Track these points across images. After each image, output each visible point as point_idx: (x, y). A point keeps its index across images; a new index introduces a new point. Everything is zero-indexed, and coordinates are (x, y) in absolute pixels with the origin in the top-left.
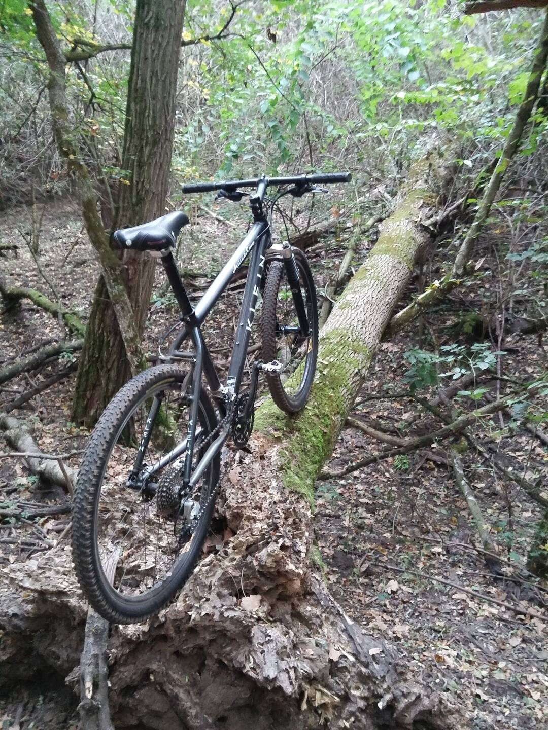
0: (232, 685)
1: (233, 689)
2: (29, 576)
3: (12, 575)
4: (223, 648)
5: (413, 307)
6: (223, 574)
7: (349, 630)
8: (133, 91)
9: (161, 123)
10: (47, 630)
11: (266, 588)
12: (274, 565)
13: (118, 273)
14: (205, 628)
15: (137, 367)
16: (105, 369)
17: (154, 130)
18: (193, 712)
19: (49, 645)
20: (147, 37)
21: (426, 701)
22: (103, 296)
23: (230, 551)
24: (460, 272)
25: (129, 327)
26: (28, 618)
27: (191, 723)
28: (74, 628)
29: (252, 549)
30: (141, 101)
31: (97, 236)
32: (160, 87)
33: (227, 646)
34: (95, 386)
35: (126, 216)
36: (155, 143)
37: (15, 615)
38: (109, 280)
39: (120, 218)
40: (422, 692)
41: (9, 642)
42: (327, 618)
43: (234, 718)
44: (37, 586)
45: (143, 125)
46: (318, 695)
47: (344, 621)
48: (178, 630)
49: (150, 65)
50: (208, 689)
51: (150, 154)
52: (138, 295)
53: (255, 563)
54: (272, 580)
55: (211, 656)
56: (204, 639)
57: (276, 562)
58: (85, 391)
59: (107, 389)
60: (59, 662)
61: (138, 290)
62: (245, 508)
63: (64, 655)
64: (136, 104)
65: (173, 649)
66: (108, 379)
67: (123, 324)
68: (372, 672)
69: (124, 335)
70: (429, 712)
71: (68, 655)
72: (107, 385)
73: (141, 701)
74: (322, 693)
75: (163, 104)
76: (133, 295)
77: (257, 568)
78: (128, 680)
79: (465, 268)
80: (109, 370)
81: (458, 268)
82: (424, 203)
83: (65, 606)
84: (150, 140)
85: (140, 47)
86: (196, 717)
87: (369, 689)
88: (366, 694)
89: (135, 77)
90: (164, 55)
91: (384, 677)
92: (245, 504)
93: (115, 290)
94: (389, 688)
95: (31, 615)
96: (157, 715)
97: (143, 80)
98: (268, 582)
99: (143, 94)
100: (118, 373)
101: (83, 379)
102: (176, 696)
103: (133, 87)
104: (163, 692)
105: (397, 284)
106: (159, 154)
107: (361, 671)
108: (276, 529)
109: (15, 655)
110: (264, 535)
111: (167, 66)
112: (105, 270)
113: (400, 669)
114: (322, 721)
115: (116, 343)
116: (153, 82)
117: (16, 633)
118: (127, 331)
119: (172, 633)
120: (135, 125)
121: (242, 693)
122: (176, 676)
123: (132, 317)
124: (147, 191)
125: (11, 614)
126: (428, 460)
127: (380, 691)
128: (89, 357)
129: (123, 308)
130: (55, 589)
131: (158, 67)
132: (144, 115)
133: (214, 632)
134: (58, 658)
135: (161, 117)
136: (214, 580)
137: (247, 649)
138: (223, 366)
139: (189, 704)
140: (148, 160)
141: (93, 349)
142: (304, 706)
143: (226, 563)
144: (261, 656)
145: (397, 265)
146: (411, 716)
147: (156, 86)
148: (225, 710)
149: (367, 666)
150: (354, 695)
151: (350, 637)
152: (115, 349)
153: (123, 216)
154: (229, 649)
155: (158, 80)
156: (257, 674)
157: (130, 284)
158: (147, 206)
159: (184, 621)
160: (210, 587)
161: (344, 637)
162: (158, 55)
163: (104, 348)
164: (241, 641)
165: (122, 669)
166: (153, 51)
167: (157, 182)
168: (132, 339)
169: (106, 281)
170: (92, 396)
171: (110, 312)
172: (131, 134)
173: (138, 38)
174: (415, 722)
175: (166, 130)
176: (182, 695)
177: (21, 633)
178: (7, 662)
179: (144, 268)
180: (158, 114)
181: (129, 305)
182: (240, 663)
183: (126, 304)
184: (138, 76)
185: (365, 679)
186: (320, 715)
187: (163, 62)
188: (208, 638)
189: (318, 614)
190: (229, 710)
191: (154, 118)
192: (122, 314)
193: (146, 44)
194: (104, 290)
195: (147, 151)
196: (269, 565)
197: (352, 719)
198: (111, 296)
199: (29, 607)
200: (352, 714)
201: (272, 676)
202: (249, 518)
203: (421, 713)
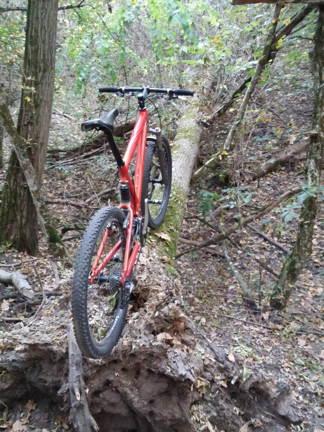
0: (157, 382)
1: (158, 384)
2: (25, 336)
3: (14, 337)
4: (151, 362)
5: (203, 168)
6: (146, 323)
7: (211, 346)
8: (29, 38)
9: (48, 58)
10: (34, 367)
11: (169, 328)
12: (174, 315)
13: (25, 150)
14: (141, 353)
15: (40, 208)
16: (19, 211)
17: (44, 63)
18: (136, 400)
19: (37, 375)
20: (38, 4)
21: (255, 377)
22: (15, 165)
23: (147, 310)
24: (228, 149)
25: (34, 184)
26: (23, 361)
27: (135, 406)
28: (55, 363)
29: (159, 307)
30: (35, 44)
31: (10, 127)
32: (47, 36)
33: (154, 361)
34: (12, 221)
35: (28, 115)
36: (45, 71)
37: (14, 361)
38: (20, 155)
39: (23, 116)
40: (252, 372)
41: (9, 377)
42: (198, 341)
43: (158, 400)
44: (31, 342)
45: (37, 59)
46: (199, 381)
47: (207, 341)
48: (124, 356)
49: (40, 22)
50: (143, 386)
51: (42, 77)
52: (38, 165)
53: (162, 315)
54: (171, 323)
55: (144, 368)
56: (140, 359)
57: (174, 313)
58: (7, 224)
59: (21, 223)
60: (47, 384)
61: (38, 162)
62: (149, 285)
63: (49, 379)
64: (32, 46)
65: (122, 367)
66: (22, 216)
67: (30, 182)
68: (226, 366)
69: (31, 189)
70: (258, 382)
71: (52, 380)
72: (21, 220)
73: (104, 399)
74: (201, 380)
75: (49, 46)
76: (34, 164)
77: (163, 317)
78: (97, 388)
79: (230, 147)
80: (22, 211)
81: (227, 146)
82: (200, 109)
83: (51, 351)
84: (42, 68)
85: (33, 10)
86: (138, 402)
87: (225, 375)
88: (224, 378)
89: (30, 29)
90: (49, 17)
91: (233, 368)
92: (150, 284)
93: (24, 161)
94: (236, 373)
95: (24, 360)
96: (113, 405)
97: (36, 31)
98: (170, 324)
99: (36, 40)
100: (28, 213)
101: (5, 218)
102: (126, 393)
103: (29, 35)
104: (117, 391)
105: (194, 156)
106: (47, 78)
107: (220, 366)
108: (172, 295)
109: (13, 384)
110: (165, 299)
111: (51, 23)
112: (17, 149)
113: (240, 363)
114: (201, 395)
115: (26, 195)
116: (43, 32)
117: (14, 371)
118: (33, 187)
119: (121, 358)
120: (32, 59)
121: (163, 385)
122: (124, 382)
123: (35, 178)
124: (41, 100)
125: (11, 360)
126: (207, 253)
127: (232, 375)
128: (8, 203)
129: (30, 172)
130: (43, 343)
131: (46, 24)
132: (37, 52)
133: (147, 354)
134: (45, 382)
135: (48, 54)
136: (141, 326)
137: (165, 361)
138: (83, 205)
139: (133, 396)
140: (41, 81)
141: (11, 198)
142: (192, 389)
143: (146, 316)
144: (174, 364)
145: (192, 145)
146: (248, 386)
147: (45, 35)
148: (153, 396)
149: (223, 363)
150: (217, 379)
151: (212, 349)
152: (25, 198)
153: (25, 115)
154: (155, 363)
155: (46, 31)
156: (173, 374)
157: (33, 157)
158: (42, 109)
159: (128, 351)
160: (140, 330)
161: (208, 349)
162: (45, 16)
163: (18, 198)
164: (162, 357)
165: (92, 382)
166: (42, 13)
167: (47, 95)
168: (37, 192)
169: (18, 156)
170: (11, 227)
171: (20, 175)
172: (29, 64)
173: (31, 5)
174: (250, 388)
175: (52, 63)
176: (129, 392)
177: (18, 371)
178: (7, 389)
179: (41, 147)
180: (47, 53)
181: (33, 170)
182: (164, 369)
183: (31, 170)
184: (32, 28)
185: (222, 370)
186: (199, 392)
187: (49, 20)
188: (143, 358)
189: (193, 339)
190: (156, 396)
191: (44, 55)
192: (29, 176)
193: (38, 9)
194: (16, 161)
195: (40, 75)
196: (171, 315)
197: (218, 392)
198: (21, 165)
199: (22, 355)
200: (218, 389)
201: (184, 374)
202: (154, 291)
203: (254, 383)
